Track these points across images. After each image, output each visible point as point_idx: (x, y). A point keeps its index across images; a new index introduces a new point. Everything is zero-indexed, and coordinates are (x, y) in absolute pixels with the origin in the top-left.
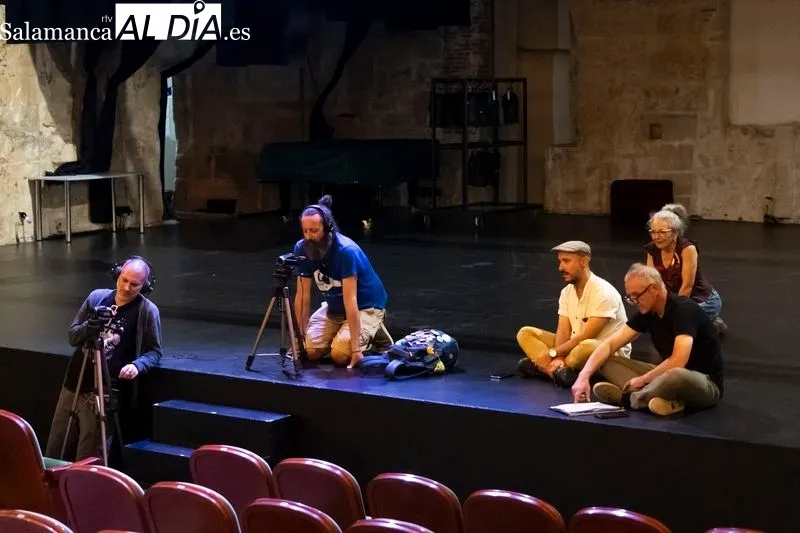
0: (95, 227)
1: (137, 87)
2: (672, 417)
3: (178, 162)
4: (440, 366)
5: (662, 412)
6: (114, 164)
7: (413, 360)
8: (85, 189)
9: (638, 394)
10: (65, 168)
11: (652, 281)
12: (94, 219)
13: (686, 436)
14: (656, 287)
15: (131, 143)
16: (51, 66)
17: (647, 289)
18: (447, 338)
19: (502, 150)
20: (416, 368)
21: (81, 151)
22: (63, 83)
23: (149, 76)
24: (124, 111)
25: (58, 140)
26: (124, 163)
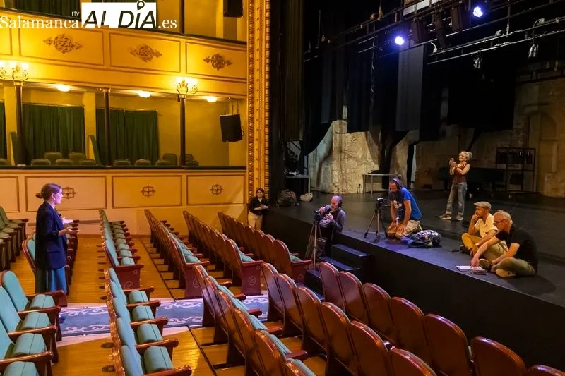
0: (385, 190)
1: (400, 149)
2: (505, 278)
3: (416, 173)
4: (431, 244)
5: (503, 276)
6: (391, 171)
7: (419, 240)
8: (381, 178)
9: (494, 266)
10: (375, 172)
11: (505, 218)
12: (383, 188)
13: (507, 290)
14: (507, 221)
15: (398, 166)
16: (372, 141)
17: (502, 221)
18: (437, 234)
19: (525, 173)
20: (420, 244)
21: (380, 167)
22: (376, 147)
23: (404, 145)
24: (395, 154)
25: (373, 163)
26: (394, 171)
